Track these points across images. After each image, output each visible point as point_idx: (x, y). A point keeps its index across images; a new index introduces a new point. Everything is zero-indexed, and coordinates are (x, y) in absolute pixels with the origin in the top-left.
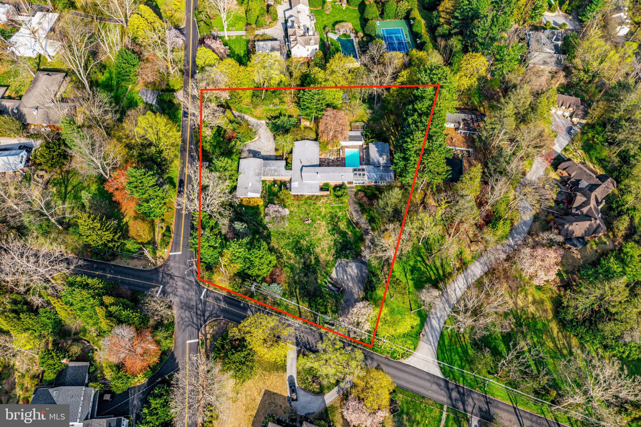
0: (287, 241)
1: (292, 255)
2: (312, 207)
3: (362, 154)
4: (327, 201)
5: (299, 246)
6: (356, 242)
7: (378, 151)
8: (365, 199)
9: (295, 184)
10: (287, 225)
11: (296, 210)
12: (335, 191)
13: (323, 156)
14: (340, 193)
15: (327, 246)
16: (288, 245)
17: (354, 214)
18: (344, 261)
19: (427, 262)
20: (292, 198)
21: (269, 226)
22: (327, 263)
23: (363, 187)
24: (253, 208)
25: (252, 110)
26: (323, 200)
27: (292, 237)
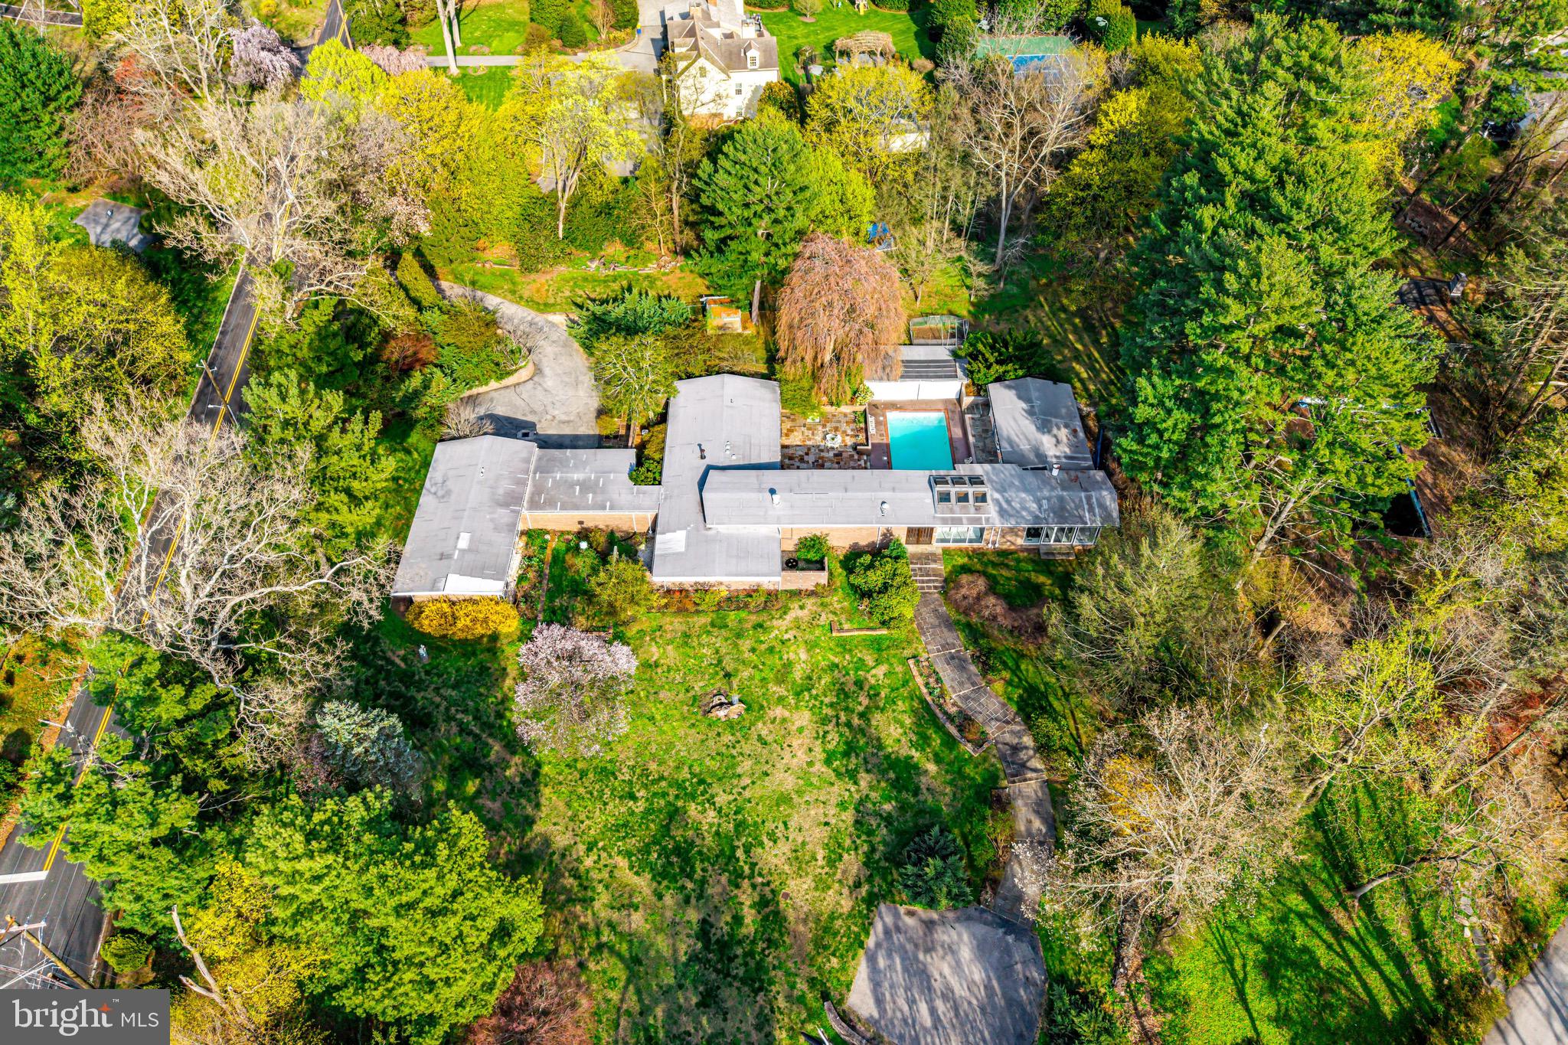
0: (617, 809)
1: (643, 883)
2: (746, 644)
3: (957, 432)
4: (815, 616)
5: (678, 833)
6: (969, 813)
7: (1031, 412)
8: (993, 605)
9: (670, 542)
10: (623, 727)
11: (671, 655)
12: (850, 571)
13: (795, 439)
14: (875, 578)
15: (820, 834)
16: (623, 828)
17: (947, 673)
18: (910, 916)
19: (1339, 916)
20: (657, 600)
21: (532, 731)
22: (825, 929)
23: (979, 554)
24: (468, 647)
25: (518, 278)
26: (800, 613)
27: (645, 786)
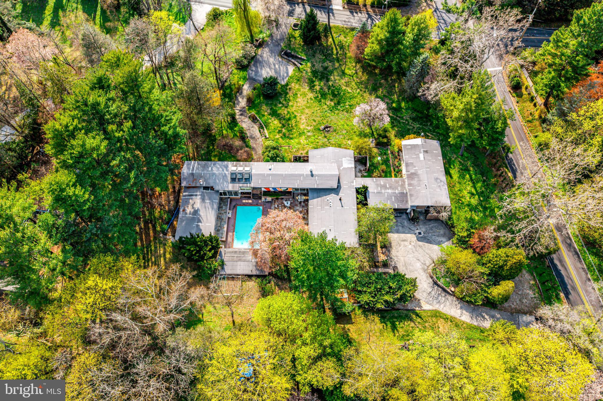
1: (344, 87)
5: (336, 99)
16: (351, 98)
22: (299, 80)
26: (302, 152)
27: (347, 108)
